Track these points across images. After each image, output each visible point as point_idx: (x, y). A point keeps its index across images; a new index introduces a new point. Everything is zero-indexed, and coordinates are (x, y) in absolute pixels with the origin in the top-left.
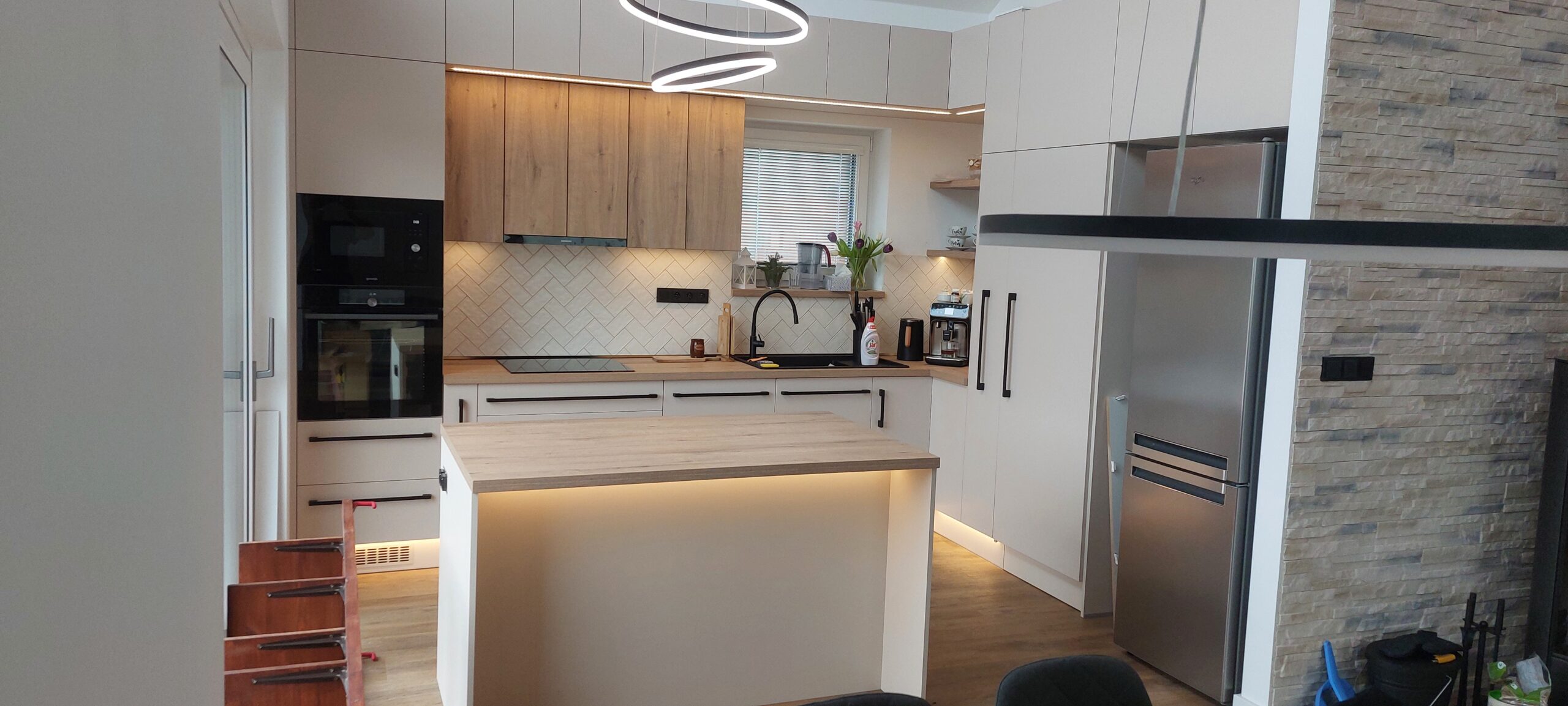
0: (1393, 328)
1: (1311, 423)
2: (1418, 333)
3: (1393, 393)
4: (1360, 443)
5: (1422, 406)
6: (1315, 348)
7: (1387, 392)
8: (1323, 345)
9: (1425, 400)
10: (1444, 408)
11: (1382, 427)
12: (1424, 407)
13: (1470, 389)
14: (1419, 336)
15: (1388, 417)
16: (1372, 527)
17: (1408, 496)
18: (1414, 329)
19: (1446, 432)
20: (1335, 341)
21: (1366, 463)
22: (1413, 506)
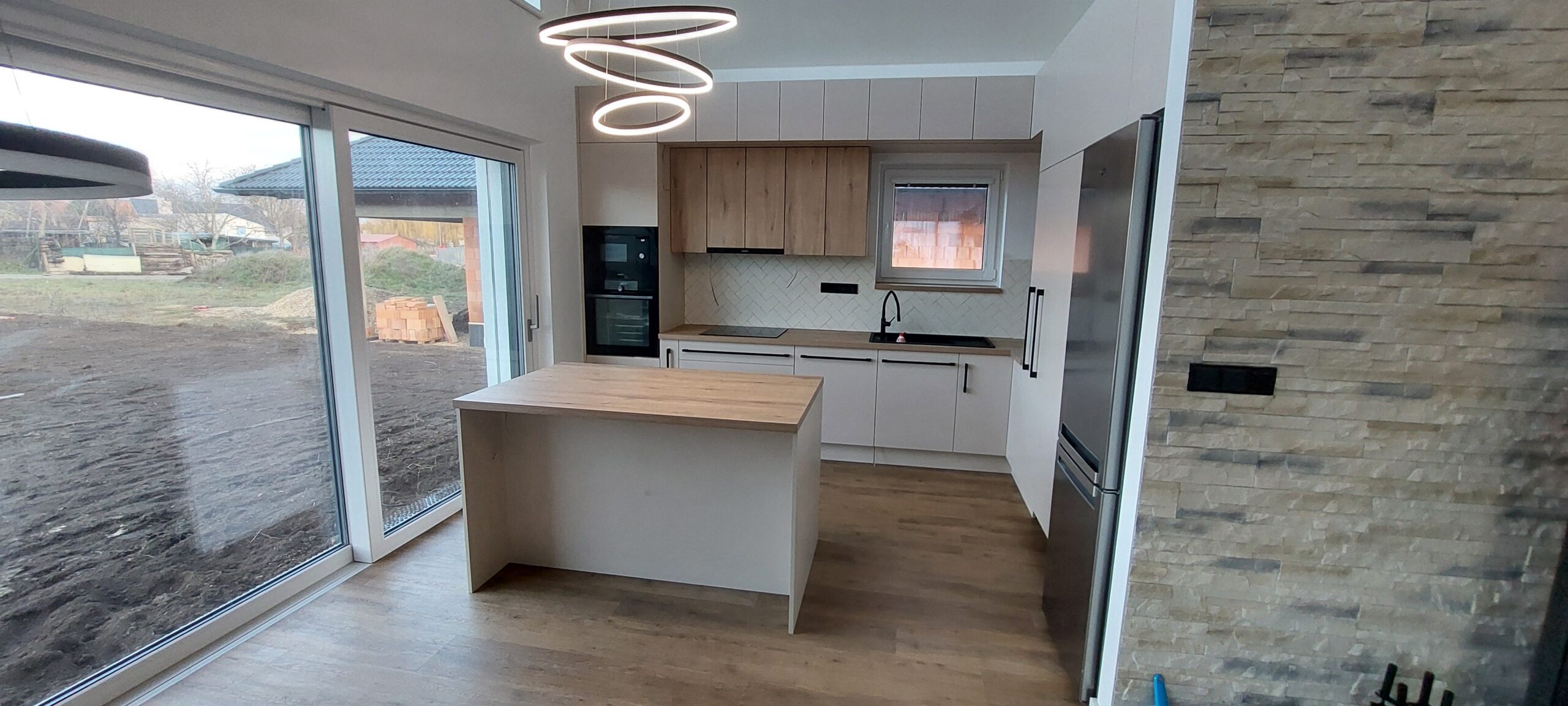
0: (1312, 335)
1: (1171, 437)
2: (1358, 342)
3: (1311, 414)
4: (1252, 469)
5: (1364, 433)
6: (1177, 352)
7: (1300, 411)
8: (1192, 350)
9: (1369, 426)
10: (1408, 439)
11: (1290, 452)
12: (1367, 434)
13: (1459, 419)
14: (1360, 346)
15: (1302, 441)
16: (1275, 566)
17: (1336, 539)
18: (1352, 337)
19: (1411, 470)
20: (1209, 345)
21: (1261, 492)
22: (1344, 551)
